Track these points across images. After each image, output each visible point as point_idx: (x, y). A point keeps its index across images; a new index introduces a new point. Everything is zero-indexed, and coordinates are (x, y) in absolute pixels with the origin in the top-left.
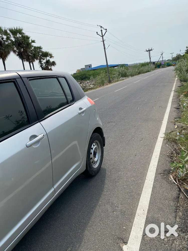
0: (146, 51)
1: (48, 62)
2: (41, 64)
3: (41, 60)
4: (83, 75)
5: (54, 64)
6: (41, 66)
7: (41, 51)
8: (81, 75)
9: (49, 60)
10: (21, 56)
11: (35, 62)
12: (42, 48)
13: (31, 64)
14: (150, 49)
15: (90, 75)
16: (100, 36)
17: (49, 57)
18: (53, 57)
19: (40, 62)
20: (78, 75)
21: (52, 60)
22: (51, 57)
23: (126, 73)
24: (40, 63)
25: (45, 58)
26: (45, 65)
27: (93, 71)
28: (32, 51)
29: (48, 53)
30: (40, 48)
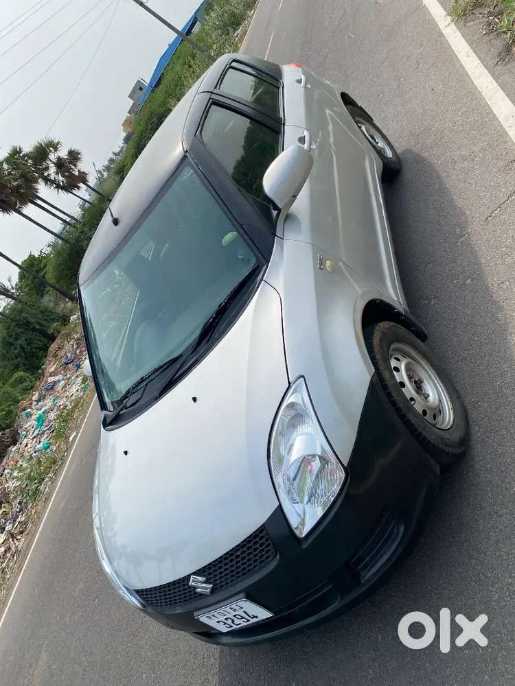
1: (60, 164)
2: (53, 182)
3: (46, 174)
4: (149, 119)
5: (74, 156)
6: (58, 187)
7: (24, 156)
8: (147, 123)
9: (59, 159)
10: (4, 206)
11: (39, 191)
12: (20, 148)
13: (39, 202)
15: (164, 104)
17: (51, 151)
18: (58, 143)
19: (47, 180)
20: (140, 128)
21: (63, 153)
22: (56, 149)
23: (233, 15)
24: (49, 183)
25: (48, 164)
26: (63, 176)
27: (161, 87)
28: (10, 174)
29: (41, 145)
30: (16, 152)
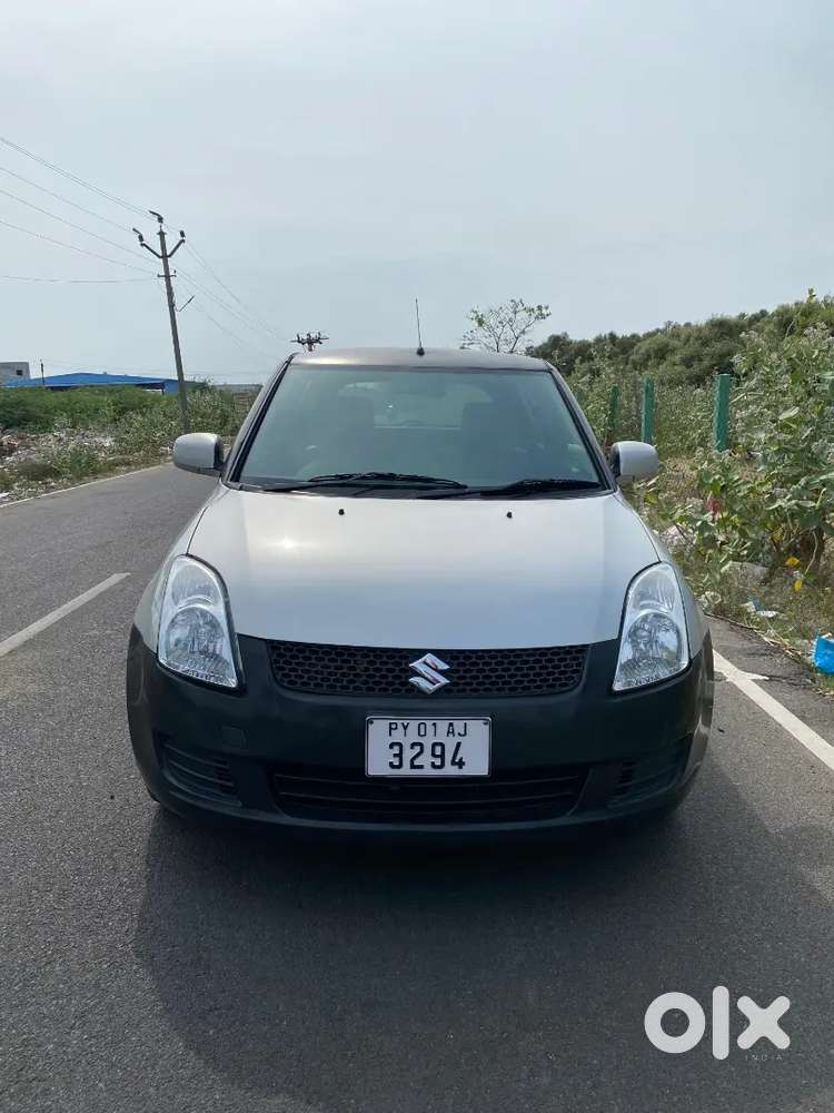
0: (299, 342)
14: (313, 336)
16: (155, 253)
